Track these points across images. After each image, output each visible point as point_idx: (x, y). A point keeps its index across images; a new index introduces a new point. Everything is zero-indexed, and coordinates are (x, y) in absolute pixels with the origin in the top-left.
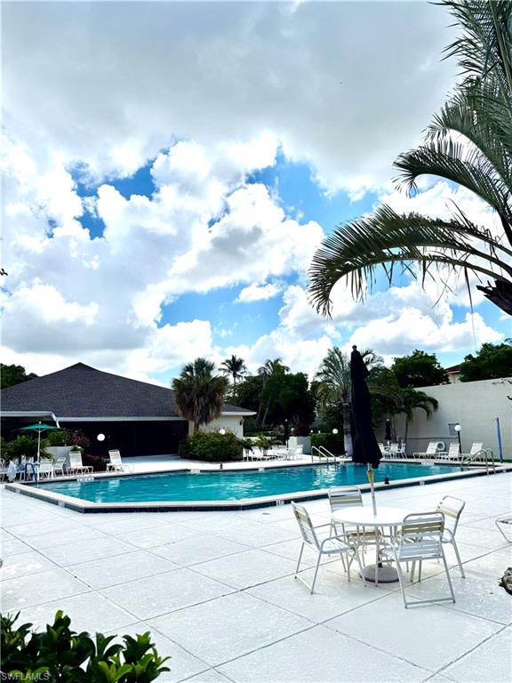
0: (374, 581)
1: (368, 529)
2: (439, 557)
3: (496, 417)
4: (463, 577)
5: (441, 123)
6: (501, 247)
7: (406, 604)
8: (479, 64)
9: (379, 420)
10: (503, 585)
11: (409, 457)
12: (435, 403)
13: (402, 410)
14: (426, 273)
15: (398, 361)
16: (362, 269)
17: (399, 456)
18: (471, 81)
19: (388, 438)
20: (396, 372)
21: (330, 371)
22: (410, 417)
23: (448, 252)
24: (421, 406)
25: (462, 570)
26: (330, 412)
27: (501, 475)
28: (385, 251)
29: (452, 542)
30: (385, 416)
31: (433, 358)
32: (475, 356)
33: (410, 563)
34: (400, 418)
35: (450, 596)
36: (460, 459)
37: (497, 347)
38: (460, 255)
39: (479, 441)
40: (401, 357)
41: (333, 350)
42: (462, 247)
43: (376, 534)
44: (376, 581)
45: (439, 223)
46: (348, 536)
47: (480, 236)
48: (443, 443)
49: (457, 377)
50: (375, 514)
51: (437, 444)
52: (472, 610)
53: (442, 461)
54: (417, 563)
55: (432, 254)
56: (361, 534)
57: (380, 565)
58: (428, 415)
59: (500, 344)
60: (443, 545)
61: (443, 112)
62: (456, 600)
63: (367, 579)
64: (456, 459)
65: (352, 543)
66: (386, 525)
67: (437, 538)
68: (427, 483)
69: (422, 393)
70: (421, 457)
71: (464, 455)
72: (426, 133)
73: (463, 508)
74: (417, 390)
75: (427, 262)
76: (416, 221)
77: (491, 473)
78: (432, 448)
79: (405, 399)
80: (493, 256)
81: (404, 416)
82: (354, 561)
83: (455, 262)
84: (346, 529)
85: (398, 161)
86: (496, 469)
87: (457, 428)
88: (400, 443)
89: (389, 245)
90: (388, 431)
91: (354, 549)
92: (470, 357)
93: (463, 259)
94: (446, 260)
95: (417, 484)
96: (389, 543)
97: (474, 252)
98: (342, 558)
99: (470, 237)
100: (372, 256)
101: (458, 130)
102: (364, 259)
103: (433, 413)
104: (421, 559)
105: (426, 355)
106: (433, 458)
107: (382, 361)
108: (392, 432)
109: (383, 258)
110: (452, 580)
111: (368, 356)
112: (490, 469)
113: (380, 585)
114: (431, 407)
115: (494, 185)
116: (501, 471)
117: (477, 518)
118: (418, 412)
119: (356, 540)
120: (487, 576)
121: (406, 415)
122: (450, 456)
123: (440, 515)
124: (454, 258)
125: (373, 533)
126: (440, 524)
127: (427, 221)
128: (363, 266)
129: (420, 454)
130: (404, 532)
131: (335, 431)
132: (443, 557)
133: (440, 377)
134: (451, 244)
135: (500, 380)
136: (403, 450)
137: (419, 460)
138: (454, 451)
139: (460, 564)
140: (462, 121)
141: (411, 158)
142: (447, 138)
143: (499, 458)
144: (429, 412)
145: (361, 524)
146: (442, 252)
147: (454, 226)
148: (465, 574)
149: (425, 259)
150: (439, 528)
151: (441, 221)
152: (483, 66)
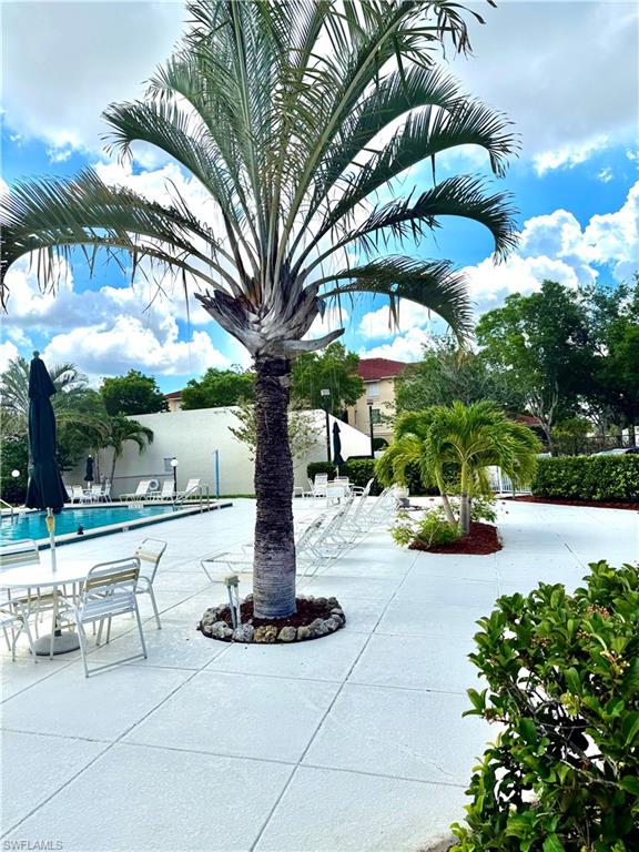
0: (48, 655)
1: (43, 591)
2: (130, 610)
3: (214, 450)
4: (160, 628)
5: (166, 79)
6: (223, 252)
7: (88, 672)
8: (208, 16)
9: (78, 455)
10: (200, 628)
11: (114, 500)
12: (150, 434)
13: (109, 443)
14: (137, 268)
15: (108, 382)
16: (54, 248)
17: (102, 500)
18: (200, 35)
19: (89, 478)
20: (105, 396)
21: (11, 391)
22: (118, 451)
23: (166, 247)
24: (134, 438)
25: (158, 621)
26: (8, 448)
27: (216, 511)
28: (86, 229)
29: (150, 591)
30: (87, 450)
31: (151, 381)
32: (199, 381)
33: (98, 623)
34: (107, 453)
35: (142, 652)
36: (175, 498)
37: (223, 373)
38: (178, 253)
39: (194, 477)
40: (113, 377)
41: (15, 361)
42: (180, 244)
43: (56, 595)
44: (52, 654)
45: (157, 207)
46: (15, 604)
47: (202, 234)
48: (156, 481)
49: (178, 405)
50: (54, 570)
51: (149, 482)
52: (165, 663)
53: (153, 502)
54: (106, 621)
55: (146, 245)
56: (33, 599)
57: (58, 633)
58: (141, 449)
59: (225, 370)
60: (137, 596)
61: (169, 66)
62: (148, 655)
63: (38, 654)
64: (169, 499)
65: (20, 612)
66: (69, 582)
67: (130, 588)
68: (132, 528)
69: (136, 422)
70: (130, 500)
71: (179, 493)
72: (146, 87)
73: (164, 550)
74: (129, 418)
75: (139, 255)
76: (127, 199)
77: (205, 510)
78: (143, 488)
79: (114, 429)
80: (214, 261)
81: (110, 450)
82: (22, 634)
83: (173, 261)
84: (12, 596)
85: (109, 112)
86: (211, 506)
87: (174, 463)
88: (104, 483)
89: (92, 223)
90: (90, 471)
91: (22, 620)
92: (193, 382)
93: (181, 258)
94: (161, 255)
95: (120, 530)
96: (71, 604)
97: (194, 252)
98: (6, 635)
99: (191, 233)
100: (68, 234)
101: (184, 94)
102: (56, 236)
103: (148, 447)
104: (110, 616)
105: (144, 377)
106: (143, 499)
107: (86, 380)
108: (95, 470)
109: (84, 239)
110: (144, 634)
111: (68, 372)
112: (205, 507)
113: (55, 657)
114: (145, 438)
115: (220, 176)
116: (216, 508)
117: (183, 561)
118: (129, 445)
119: (25, 608)
120: (185, 622)
121: (114, 449)
122: (163, 496)
123: (135, 561)
124: (172, 255)
125: (51, 596)
126: (135, 571)
127: (142, 202)
128: (55, 243)
129: (128, 495)
130: (89, 587)
131: (16, 473)
132: (137, 610)
133: (158, 404)
134: (169, 237)
135: (222, 409)
136: (107, 492)
137: (126, 503)
138: (168, 490)
139: (157, 615)
140: (191, 86)
141: (125, 113)
142: (172, 101)
143: (215, 494)
144: (141, 445)
145: (34, 586)
146: (158, 245)
147: (172, 214)
148: (162, 625)
149: (136, 249)
150: (133, 577)
151: (159, 206)
152: (212, 19)
